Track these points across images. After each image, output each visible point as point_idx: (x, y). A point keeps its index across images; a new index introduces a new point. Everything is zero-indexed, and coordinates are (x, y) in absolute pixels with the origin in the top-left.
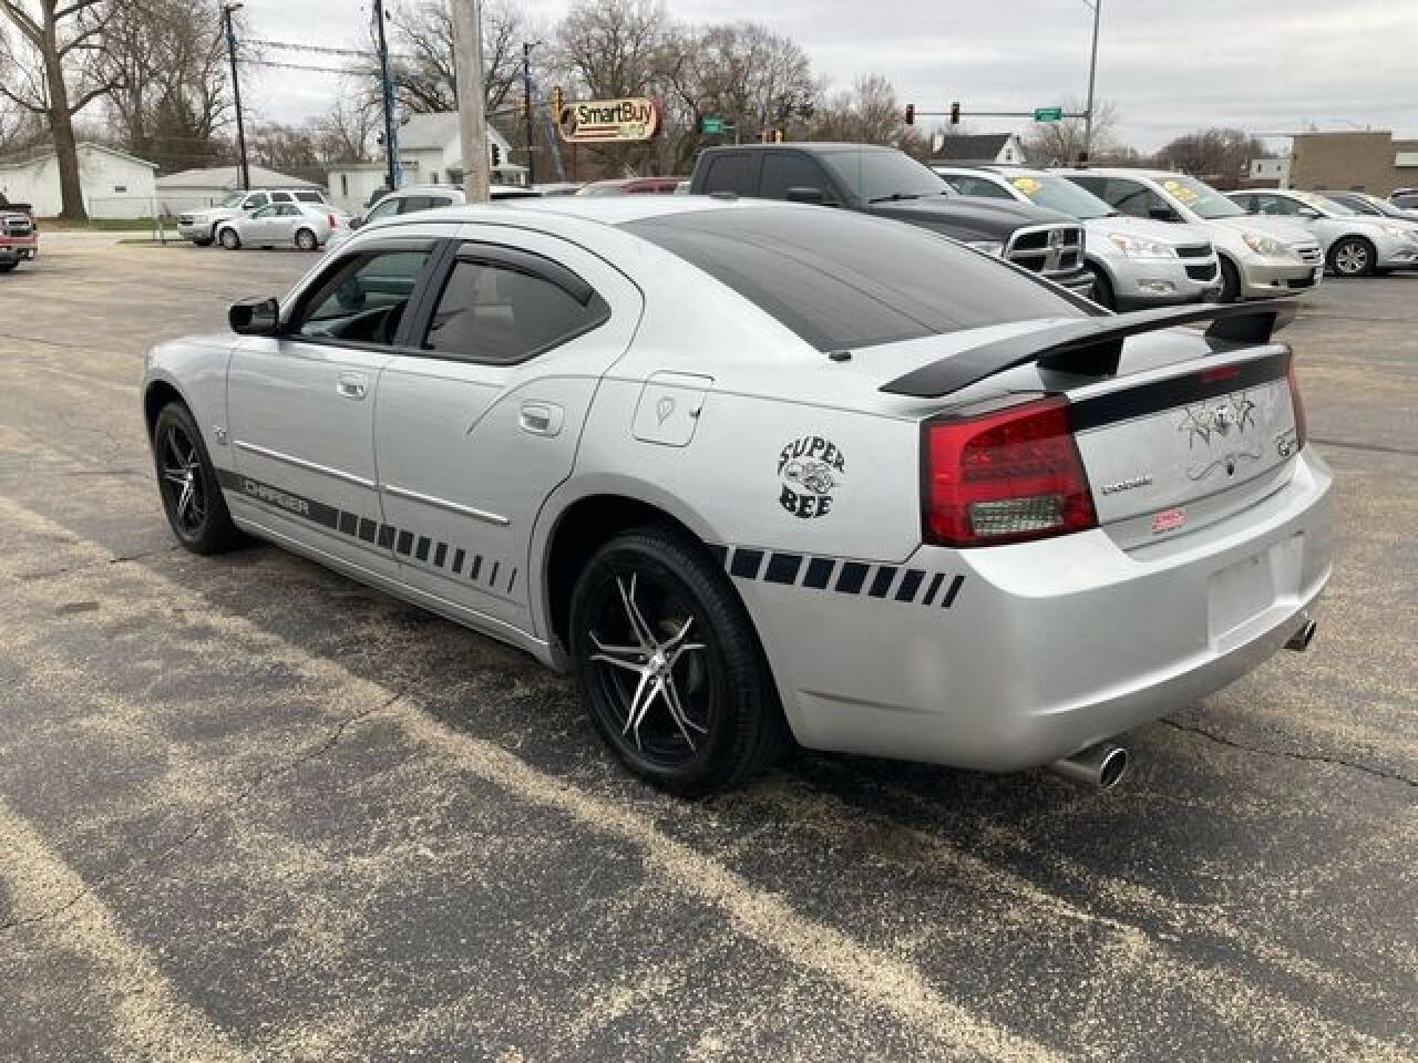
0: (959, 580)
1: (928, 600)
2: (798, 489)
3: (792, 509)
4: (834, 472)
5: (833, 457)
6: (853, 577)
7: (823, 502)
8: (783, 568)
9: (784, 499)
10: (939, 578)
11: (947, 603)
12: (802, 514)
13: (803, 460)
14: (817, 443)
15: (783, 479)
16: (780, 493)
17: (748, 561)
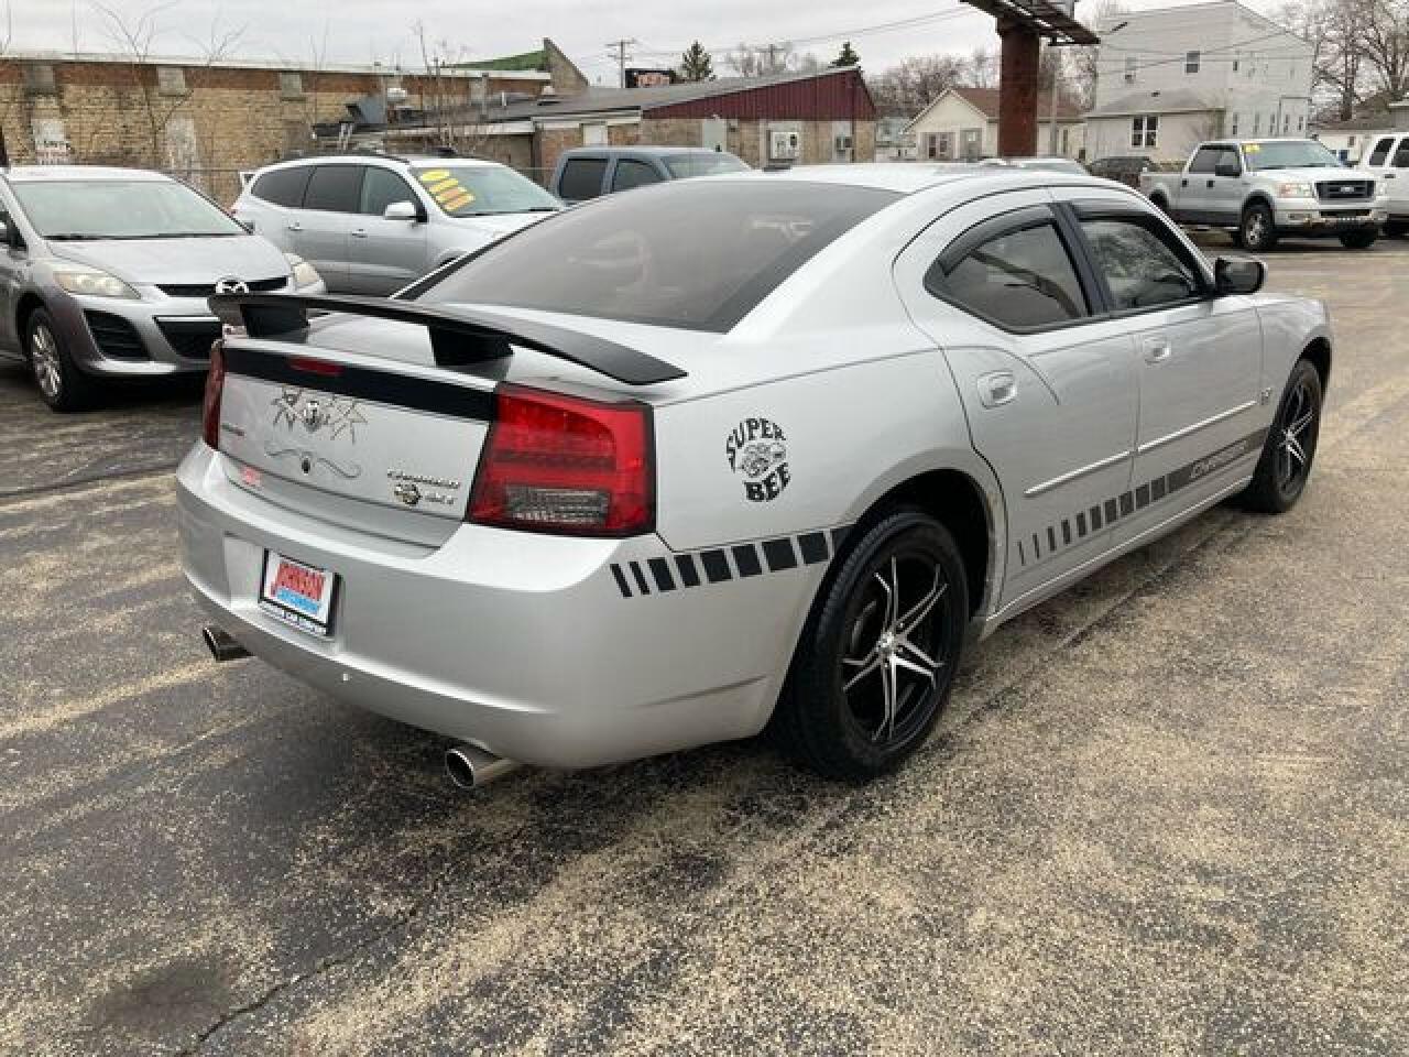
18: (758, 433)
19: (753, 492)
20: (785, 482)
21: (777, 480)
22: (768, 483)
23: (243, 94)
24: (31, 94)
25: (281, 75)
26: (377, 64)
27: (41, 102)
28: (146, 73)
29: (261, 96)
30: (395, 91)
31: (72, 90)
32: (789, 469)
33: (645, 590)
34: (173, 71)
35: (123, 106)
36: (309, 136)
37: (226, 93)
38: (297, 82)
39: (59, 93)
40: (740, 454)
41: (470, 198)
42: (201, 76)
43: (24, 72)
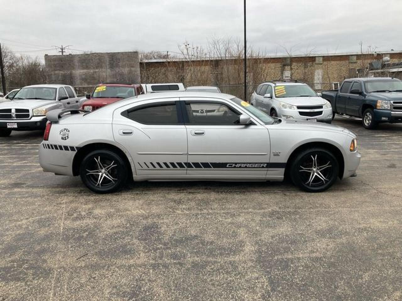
18: (65, 131)
19: (62, 138)
20: (68, 138)
21: (67, 138)
22: (65, 137)
23: (338, 62)
24: (284, 65)
25: (350, 56)
26: (392, 50)
27: (286, 67)
28: (312, 59)
29: (343, 62)
30: (387, 58)
31: (294, 64)
32: (69, 137)
33: (47, 148)
34: (320, 58)
35: (306, 67)
36: (356, 72)
37: (333, 62)
38: (355, 58)
39: (291, 65)
40: (62, 133)
41: (285, 93)
42: (327, 58)
43: (284, 61)
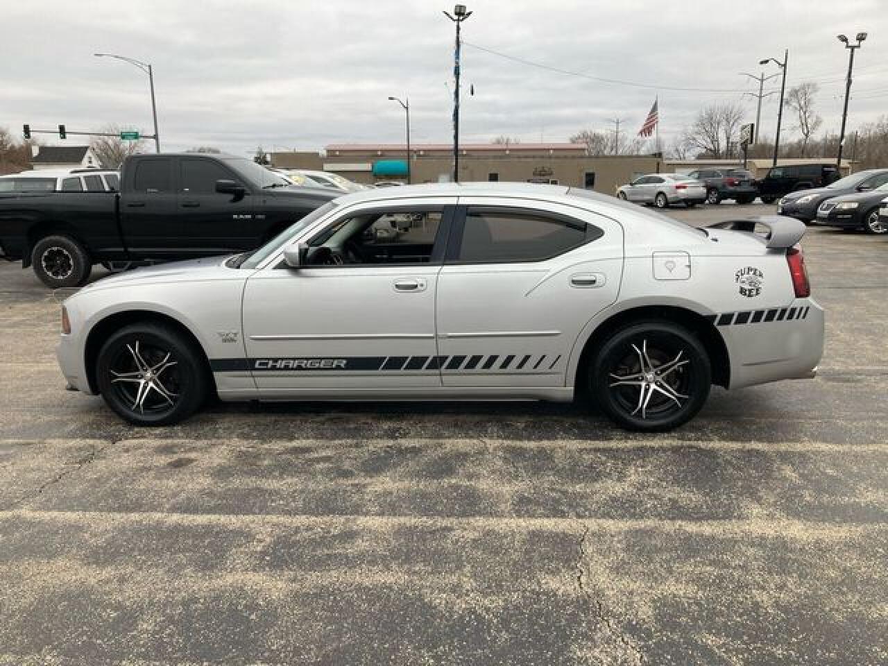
0: (808, 308)
1: (798, 317)
2: (747, 287)
3: (745, 294)
4: (760, 278)
5: (758, 273)
6: (771, 315)
7: (757, 290)
8: (743, 318)
9: (741, 292)
10: (801, 309)
11: (804, 317)
12: (750, 296)
13: (746, 276)
14: (750, 269)
15: (739, 285)
16: (739, 290)
17: (726, 319)
